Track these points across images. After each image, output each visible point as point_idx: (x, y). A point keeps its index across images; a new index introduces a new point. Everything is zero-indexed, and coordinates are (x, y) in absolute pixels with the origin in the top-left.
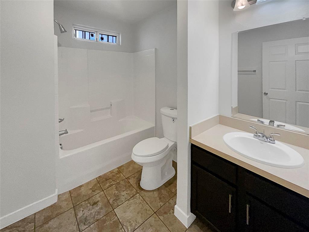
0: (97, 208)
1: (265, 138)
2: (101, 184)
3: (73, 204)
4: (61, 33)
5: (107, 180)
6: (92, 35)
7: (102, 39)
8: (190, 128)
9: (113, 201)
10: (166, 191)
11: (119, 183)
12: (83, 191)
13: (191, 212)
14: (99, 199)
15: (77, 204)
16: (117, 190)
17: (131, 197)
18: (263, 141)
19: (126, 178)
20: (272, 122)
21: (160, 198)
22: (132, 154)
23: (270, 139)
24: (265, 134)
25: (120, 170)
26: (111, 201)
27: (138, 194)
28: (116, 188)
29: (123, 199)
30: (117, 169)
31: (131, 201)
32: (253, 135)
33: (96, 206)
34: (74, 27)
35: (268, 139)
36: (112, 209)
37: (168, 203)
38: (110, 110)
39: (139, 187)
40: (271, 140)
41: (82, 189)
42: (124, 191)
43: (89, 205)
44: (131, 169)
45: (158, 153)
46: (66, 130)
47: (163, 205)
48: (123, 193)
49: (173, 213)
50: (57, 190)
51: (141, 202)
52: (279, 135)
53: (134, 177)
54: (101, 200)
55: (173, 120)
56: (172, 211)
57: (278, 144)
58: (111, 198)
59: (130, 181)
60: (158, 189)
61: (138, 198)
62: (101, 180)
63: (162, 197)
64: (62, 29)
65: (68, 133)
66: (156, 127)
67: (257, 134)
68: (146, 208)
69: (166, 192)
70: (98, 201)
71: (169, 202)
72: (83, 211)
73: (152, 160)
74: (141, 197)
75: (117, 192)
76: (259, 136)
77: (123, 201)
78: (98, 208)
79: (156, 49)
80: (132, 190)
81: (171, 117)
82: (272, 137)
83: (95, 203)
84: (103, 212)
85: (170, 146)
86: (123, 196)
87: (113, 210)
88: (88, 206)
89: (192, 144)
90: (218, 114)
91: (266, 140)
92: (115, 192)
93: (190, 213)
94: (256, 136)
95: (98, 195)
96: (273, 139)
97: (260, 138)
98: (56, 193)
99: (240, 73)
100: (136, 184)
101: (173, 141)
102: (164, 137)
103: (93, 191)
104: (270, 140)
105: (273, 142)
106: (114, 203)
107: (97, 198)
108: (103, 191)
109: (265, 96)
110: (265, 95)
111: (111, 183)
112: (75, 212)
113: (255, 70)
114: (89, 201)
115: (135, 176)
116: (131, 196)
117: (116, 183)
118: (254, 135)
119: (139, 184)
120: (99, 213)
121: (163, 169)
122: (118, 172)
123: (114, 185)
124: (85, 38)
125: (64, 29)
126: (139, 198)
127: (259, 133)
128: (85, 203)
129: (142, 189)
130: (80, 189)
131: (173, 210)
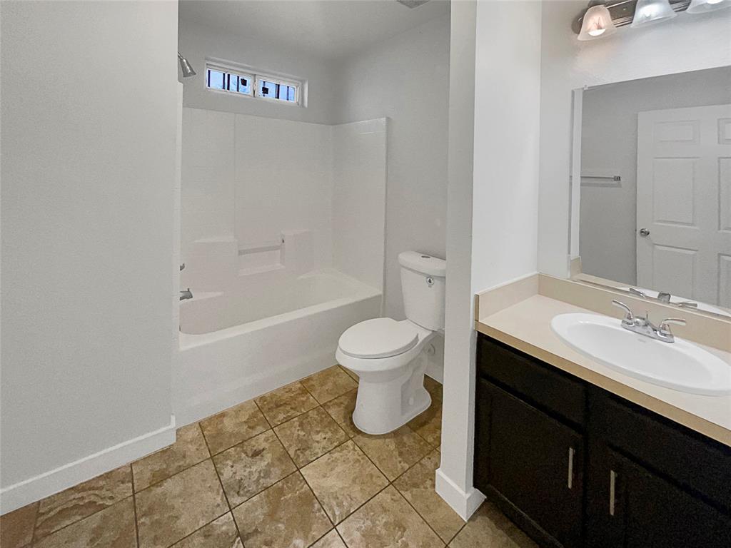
0: (262, 464)
1: (651, 331)
2: (265, 415)
3: (210, 452)
4: (184, 76)
5: (278, 406)
6: (244, 83)
7: (265, 91)
8: (477, 297)
9: (296, 451)
10: (414, 438)
11: (305, 415)
12: (228, 424)
13: (475, 485)
14: (266, 445)
15: (220, 451)
16: (303, 430)
17: (336, 447)
18: (645, 335)
19: (321, 405)
20: (664, 296)
21: (401, 454)
22: (338, 349)
23: (663, 332)
24: (651, 320)
25: (306, 386)
26: (292, 452)
27: (350, 442)
28: (301, 425)
29: (317, 449)
30: (299, 385)
31: (336, 455)
32: (620, 321)
33: (261, 460)
34: (207, 64)
35: (658, 332)
36: (296, 469)
37: (418, 465)
38: (279, 251)
39: (352, 426)
40: (665, 335)
41: (227, 421)
42: (318, 432)
43: (243, 455)
44: (329, 385)
45: (397, 351)
46: (188, 289)
47: (408, 467)
48: (318, 437)
49: (434, 486)
50: (173, 418)
51: (358, 459)
52: (684, 324)
53: (339, 405)
54: (269, 447)
55: (430, 281)
56: (429, 483)
57: (681, 345)
58: (290, 445)
59: (330, 412)
60: (396, 434)
61: (351, 451)
62: (266, 406)
63: (404, 450)
64: (186, 68)
65: (192, 297)
66: (384, 294)
67: (630, 319)
68: (372, 472)
69: (412, 440)
70: (263, 449)
71: (422, 462)
72: (232, 467)
73: (384, 368)
74: (357, 448)
75: (303, 433)
76: (637, 323)
77: (317, 453)
78: (266, 463)
79: (388, 119)
80: (336, 432)
81: (423, 274)
82: (667, 327)
83: (257, 454)
84: (276, 472)
85: (423, 339)
86: (318, 442)
87: (298, 470)
88: (242, 457)
89: (480, 334)
90: (536, 272)
91: (652, 334)
92: (299, 432)
93: (473, 488)
94: (628, 323)
95: (262, 437)
96: (668, 333)
97: (638, 329)
98: (173, 425)
99: (585, 181)
100: (345, 417)
101: (427, 329)
102: (406, 319)
103: (249, 427)
104: (662, 334)
105: (669, 338)
106: (299, 456)
107: (261, 442)
108: (272, 429)
109: (643, 239)
110: (642, 235)
111: (288, 412)
112: (215, 466)
113: (618, 175)
114: (242, 447)
115: (342, 403)
116: (336, 444)
117: (299, 414)
118: (623, 322)
119: (351, 419)
120: (267, 474)
121: (405, 389)
122: (303, 391)
123: (296, 419)
124: (228, 89)
125: (191, 69)
126: (354, 449)
127: (637, 317)
128: (235, 450)
129: (359, 432)
130: (222, 422)
131: (433, 480)
